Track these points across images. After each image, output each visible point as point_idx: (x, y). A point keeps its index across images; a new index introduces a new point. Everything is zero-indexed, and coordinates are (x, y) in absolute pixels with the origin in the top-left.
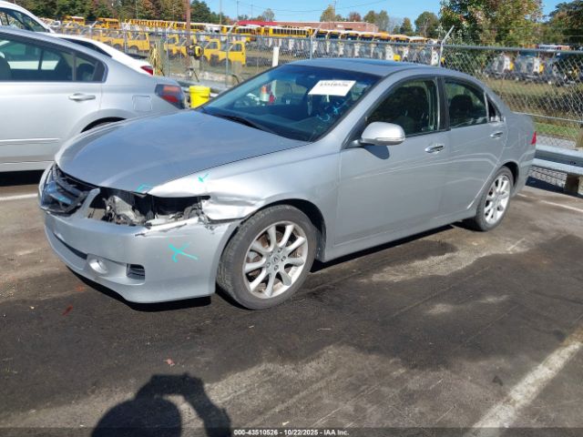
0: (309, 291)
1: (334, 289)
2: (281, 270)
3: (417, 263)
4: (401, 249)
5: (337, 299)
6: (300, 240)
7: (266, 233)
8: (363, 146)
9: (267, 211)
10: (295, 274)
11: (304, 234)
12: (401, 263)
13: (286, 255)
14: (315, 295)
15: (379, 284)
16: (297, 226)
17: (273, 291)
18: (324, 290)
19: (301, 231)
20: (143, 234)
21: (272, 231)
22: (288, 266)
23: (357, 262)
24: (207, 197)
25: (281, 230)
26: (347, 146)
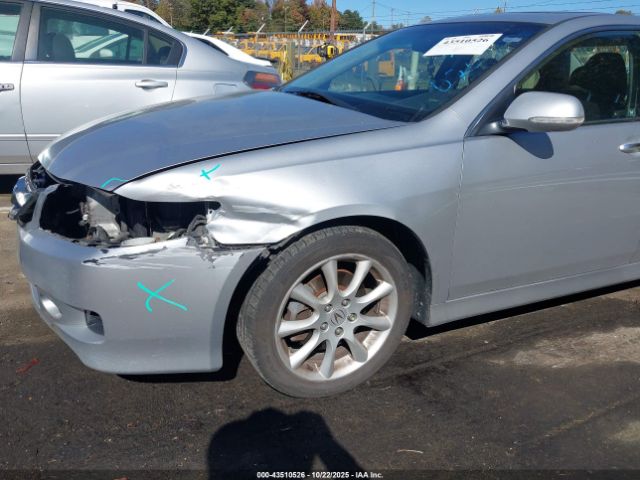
0: (401, 371)
1: (444, 372)
2: (348, 334)
3: (597, 337)
4: (569, 310)
5: (447, 393)
6: (383, 288)
7: (319, 272)
8: (507, 132)
9: (320, 235)
10: (374, 344)
11: (390, 278)
12: (567, 335)
13: (358, 312)
14: (410, 381)
15: (525, 370)
16: (377, 263)
17: (333, 369)
18: (427, 372)
19: (384, 271)
20: (95, 261)
21: (331, 269)
22: (361, 330)
23: (492, 327)
24: (215, 205)
25: (347, 267)
26: (478, 130)
